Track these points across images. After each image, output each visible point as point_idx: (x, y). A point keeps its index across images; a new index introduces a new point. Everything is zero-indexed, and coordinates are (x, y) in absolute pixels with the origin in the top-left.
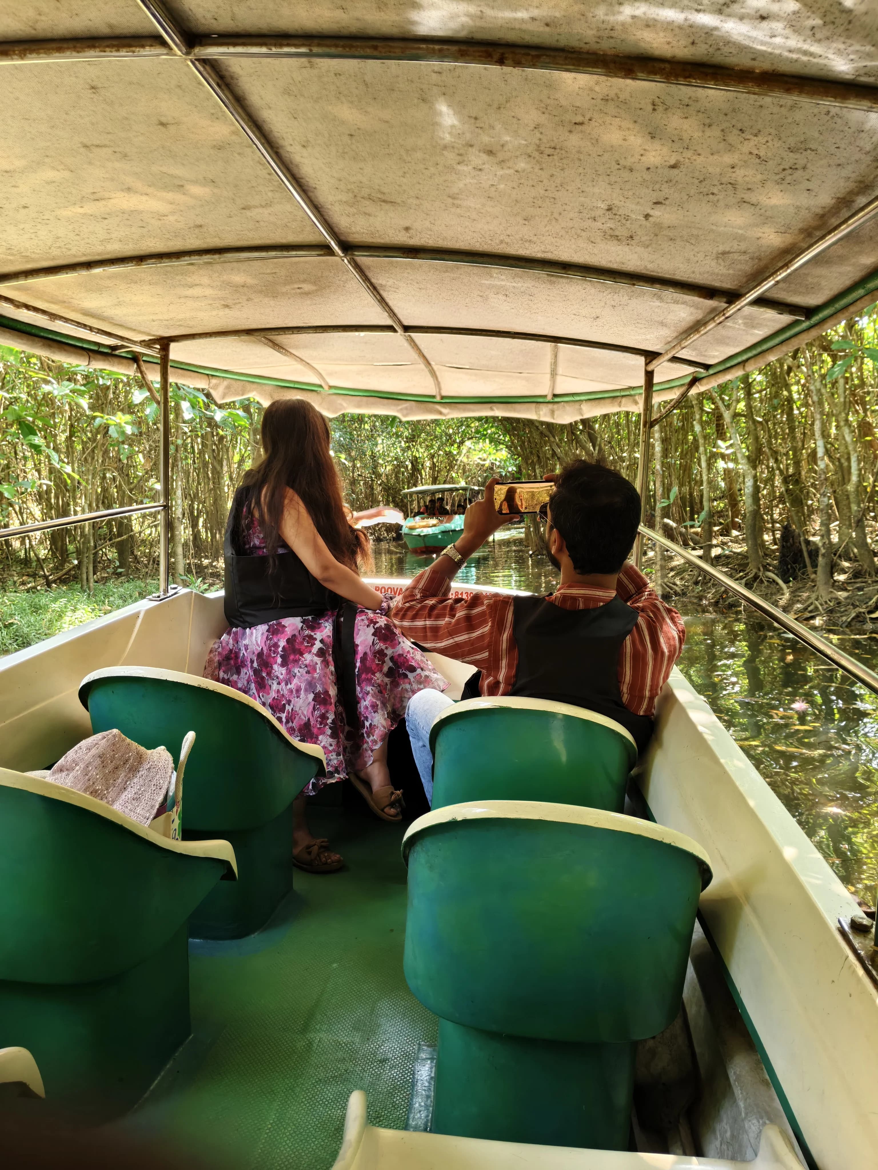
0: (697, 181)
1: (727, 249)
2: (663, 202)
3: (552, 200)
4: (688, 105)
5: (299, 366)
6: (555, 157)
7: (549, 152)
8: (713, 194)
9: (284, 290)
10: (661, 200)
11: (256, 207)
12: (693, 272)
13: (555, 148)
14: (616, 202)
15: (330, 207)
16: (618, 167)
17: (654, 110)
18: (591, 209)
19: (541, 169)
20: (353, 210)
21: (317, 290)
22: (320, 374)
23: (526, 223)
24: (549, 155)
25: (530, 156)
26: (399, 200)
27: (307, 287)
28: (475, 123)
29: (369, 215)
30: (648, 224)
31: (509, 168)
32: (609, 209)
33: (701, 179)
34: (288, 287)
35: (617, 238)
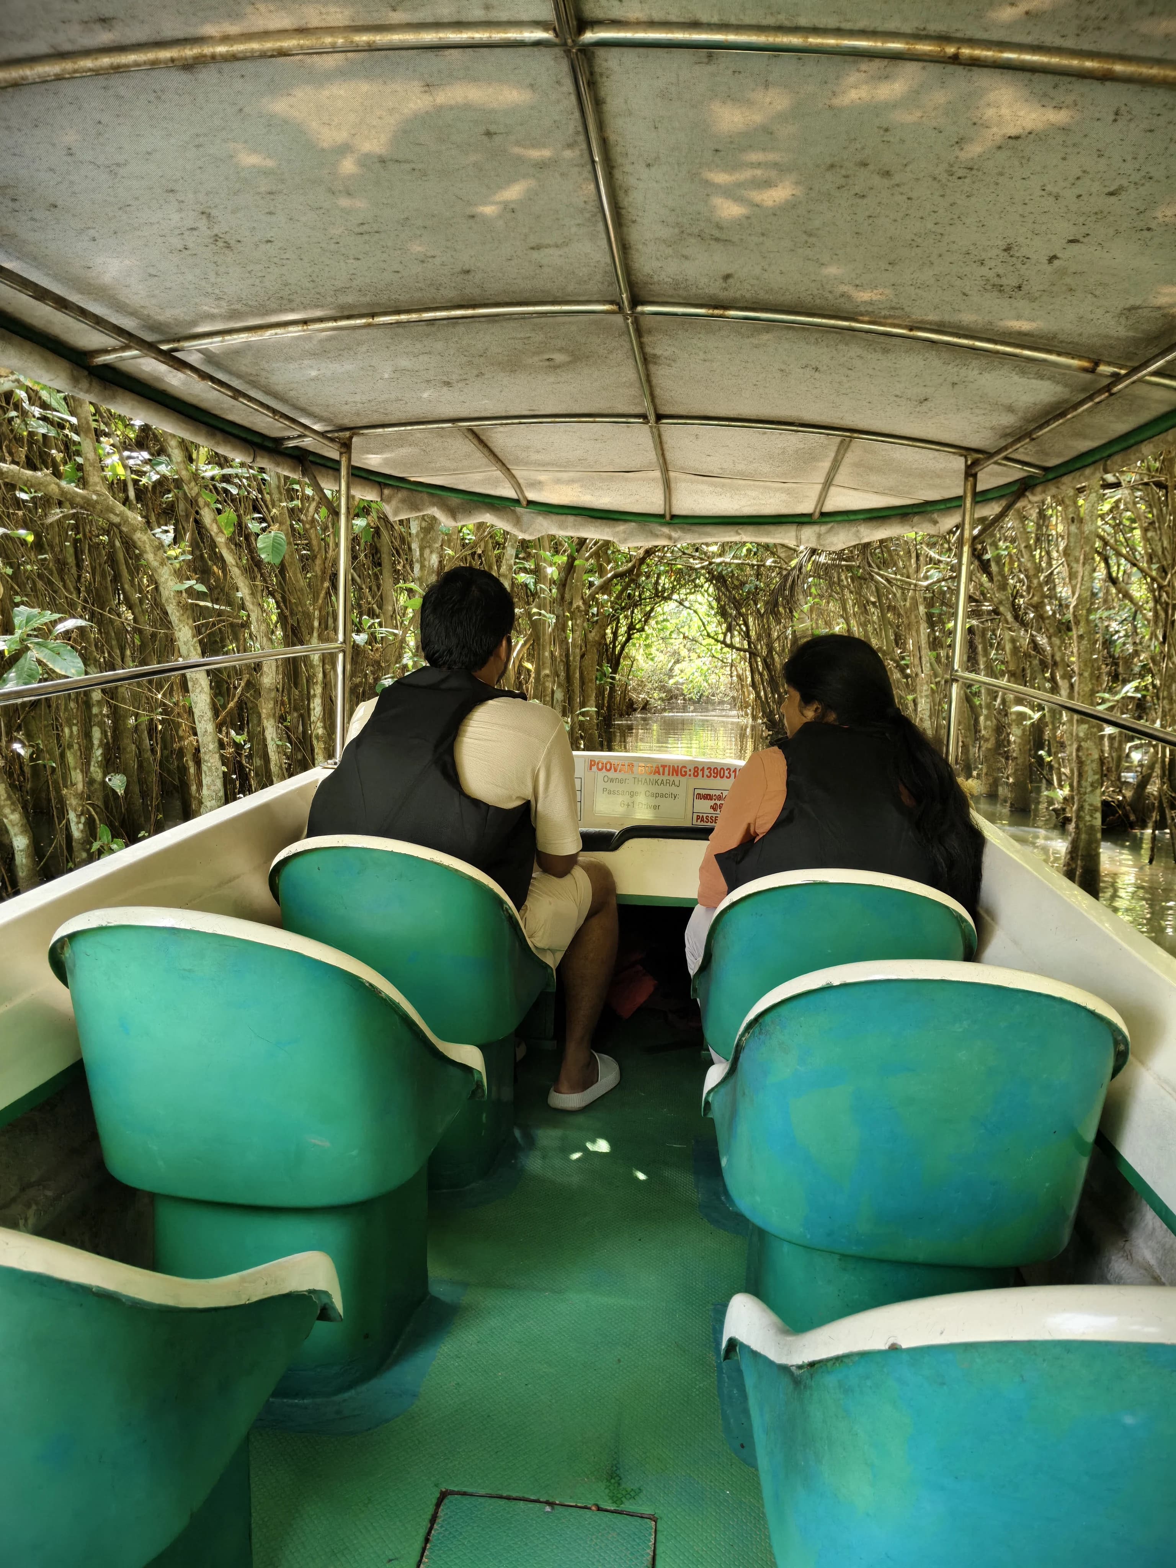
0: (1135, 212)
1: (1138, 303)
2: (1082, 239)
3: (939, 237)
4: (1159, 115)
5: (496, 473)
6: (966, 180)
7: (961, 173)
8: (1149, 229)
9: (530, 361)
10: (1079, 237)
11: (548, 246)
12: (1080, 335)
13: (971, 169)
14: (1021, 240)
15: (640, 247)
16: (1043, 193)
17: (1115, 120)
18: (984, 249)
19: (943, 196)
20: (669, 251)
21: (570, 362)
22: (519, 485)
23: (890, 268)
24: (959, 178)
25: (935, 179)
26: (736, 238)
27: (559, 358)
28: (883, 136)
29: (686, 258)
30: (1049, 269)
31: (902, 194)
32: (1008, 249)
33: (1142, 209)
34: (536, 359)
35: (1000, 288)
